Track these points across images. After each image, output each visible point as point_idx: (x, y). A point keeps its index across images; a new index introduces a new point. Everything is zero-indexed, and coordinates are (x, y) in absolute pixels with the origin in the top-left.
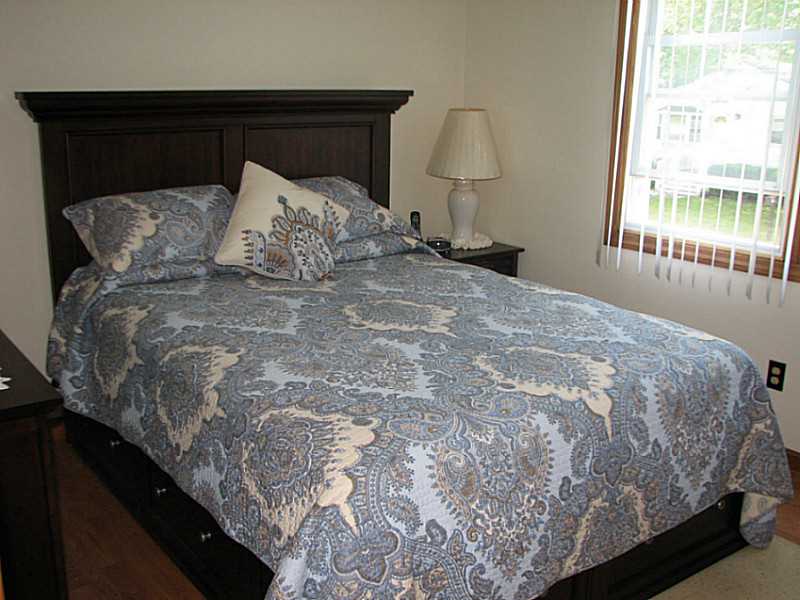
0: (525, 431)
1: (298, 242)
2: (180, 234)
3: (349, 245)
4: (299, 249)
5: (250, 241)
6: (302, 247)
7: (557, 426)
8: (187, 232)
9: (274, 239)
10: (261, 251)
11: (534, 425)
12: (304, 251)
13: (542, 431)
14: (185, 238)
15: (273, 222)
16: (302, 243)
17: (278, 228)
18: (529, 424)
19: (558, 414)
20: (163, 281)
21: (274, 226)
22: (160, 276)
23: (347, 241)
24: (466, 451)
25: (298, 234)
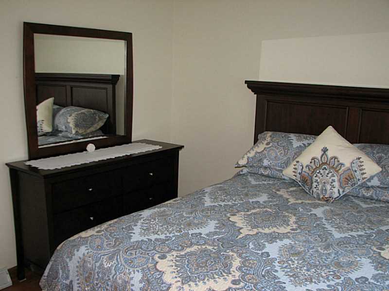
0: (124, 274)
1: (319, 175)
2: (274, 155)
3: (380, 190)
4: (317, 178)
5: (296, 167)
6: (319, 178)
7: (141, 285)
8: (277, 155)
9: (307, 169)
10: (300, 173)
11: (131, 276)
12: (319, 180)
13: (132, 282)
14: (275, 157)
15: (312, 160)
16: (320, 176)
17: (313, 164)
18: (130, 273)
19: (148, 280)
20: (268, 176)
21: (311, 162)
22: (266, 173)
23: (378, 187)
24: (95, 262)
25: (321, 171)
